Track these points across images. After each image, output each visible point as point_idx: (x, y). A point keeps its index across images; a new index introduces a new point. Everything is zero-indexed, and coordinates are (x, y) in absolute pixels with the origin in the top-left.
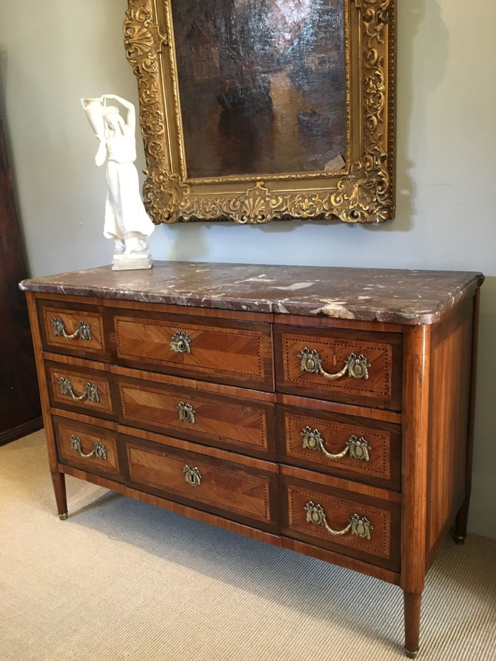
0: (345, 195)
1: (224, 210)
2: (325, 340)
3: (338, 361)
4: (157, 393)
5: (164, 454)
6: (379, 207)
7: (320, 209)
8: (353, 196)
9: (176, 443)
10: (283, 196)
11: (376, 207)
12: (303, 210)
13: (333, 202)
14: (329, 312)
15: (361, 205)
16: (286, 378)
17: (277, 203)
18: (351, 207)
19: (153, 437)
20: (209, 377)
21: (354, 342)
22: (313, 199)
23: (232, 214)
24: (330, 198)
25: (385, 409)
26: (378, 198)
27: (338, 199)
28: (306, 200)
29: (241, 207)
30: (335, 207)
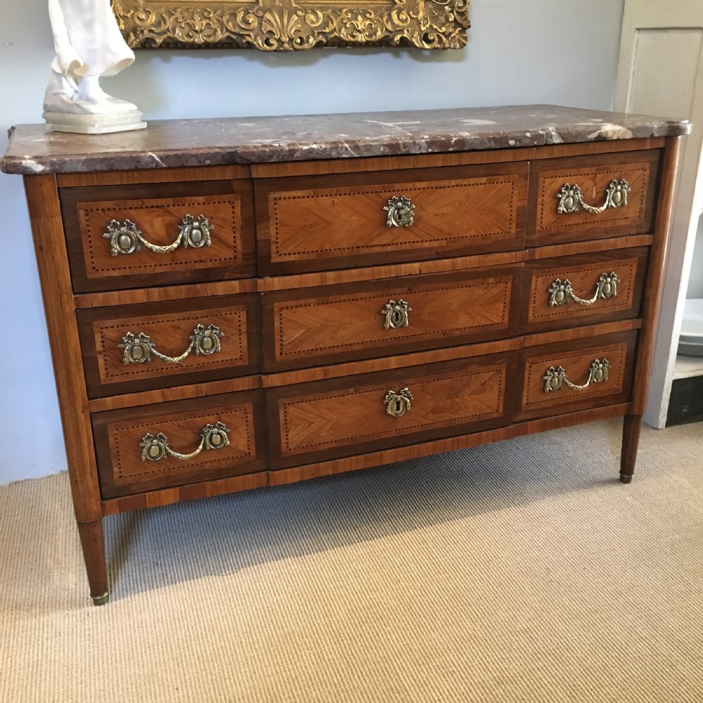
0: (411, 13)
1: (229, 28)
2: (586, 170)
3: (597, 193)
4: (349, 300)
5: (351, 390)
6: (459, 29)
7: (382, 31)
8: (421, 15)
9: (376, 365)
10: (322, 10)
11: (455, 28)
12: (359, 31)
13: (396, 21)
14: (608, 134)
15: (435, 27)
16: (538, 228)
17: (317, 21)
18: (423, 29)
19: (334, 371)
20: (437, 253)
21: (616, 167)
22: (368, 15)
23: (249, 35)
24: (390, 15)
25: (637, 234)
26: (458, 18)
27: (403, 17)
28: (360, 18)
29: (260, 24)
30: (404, 27)
